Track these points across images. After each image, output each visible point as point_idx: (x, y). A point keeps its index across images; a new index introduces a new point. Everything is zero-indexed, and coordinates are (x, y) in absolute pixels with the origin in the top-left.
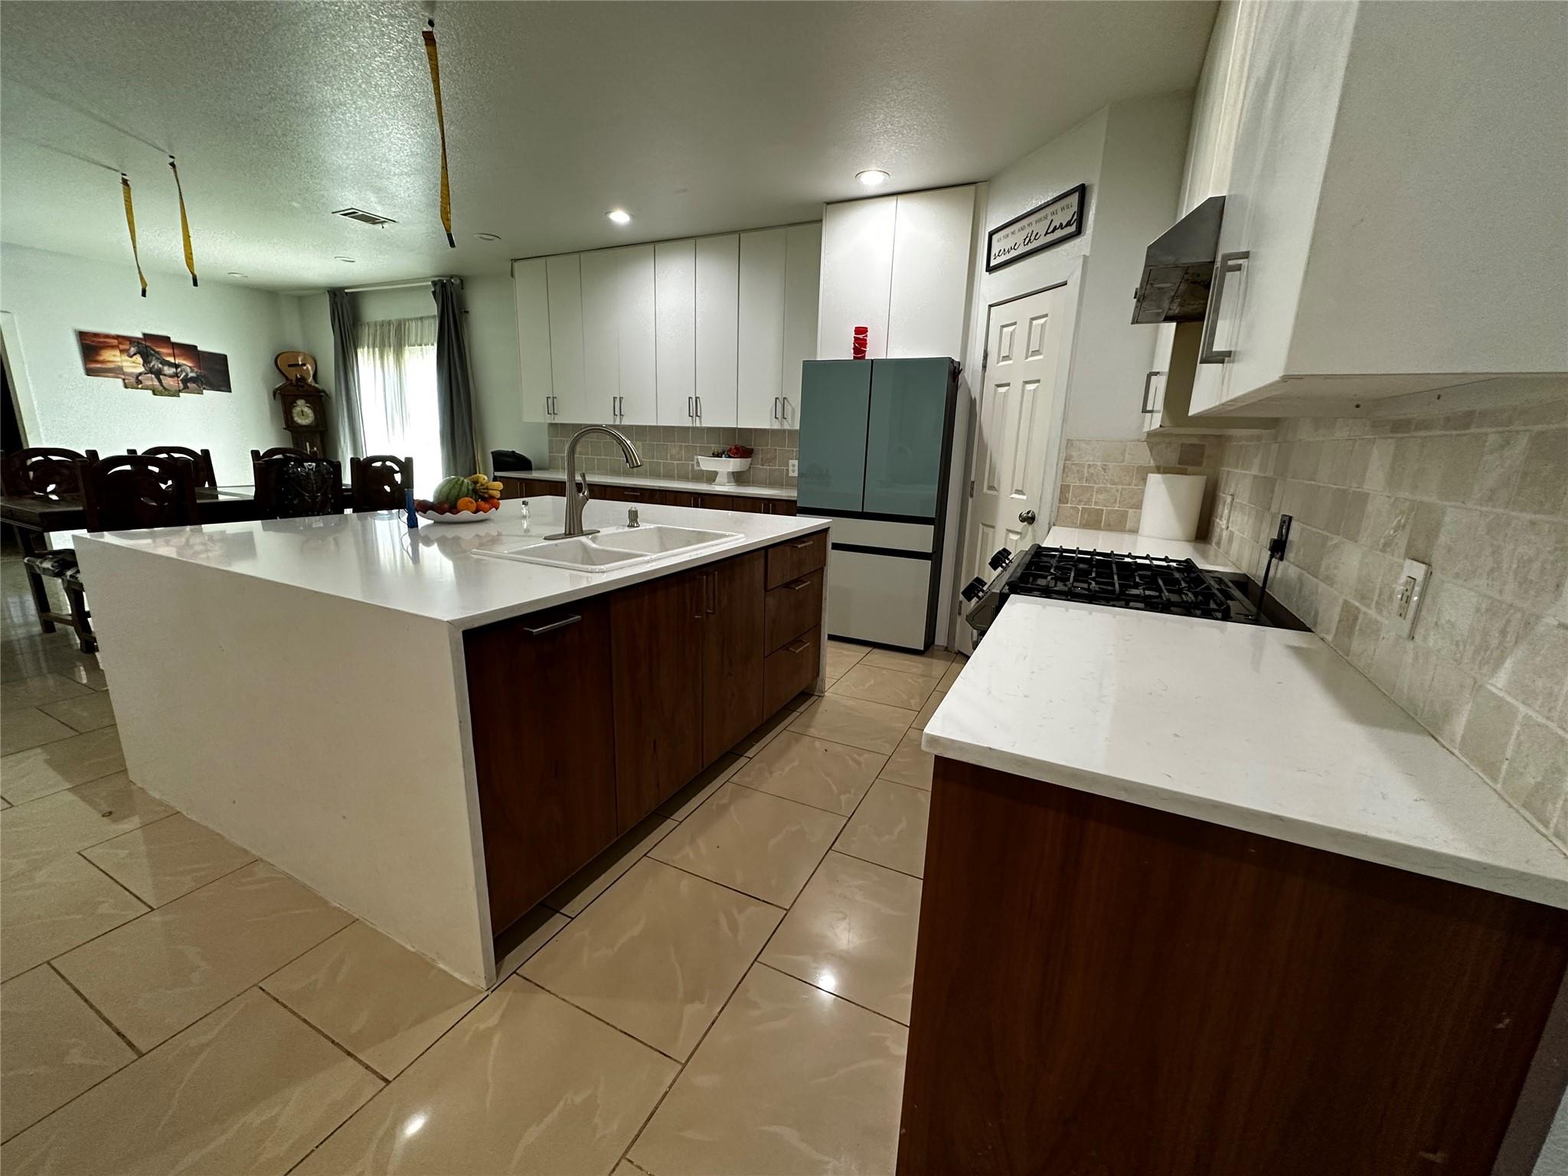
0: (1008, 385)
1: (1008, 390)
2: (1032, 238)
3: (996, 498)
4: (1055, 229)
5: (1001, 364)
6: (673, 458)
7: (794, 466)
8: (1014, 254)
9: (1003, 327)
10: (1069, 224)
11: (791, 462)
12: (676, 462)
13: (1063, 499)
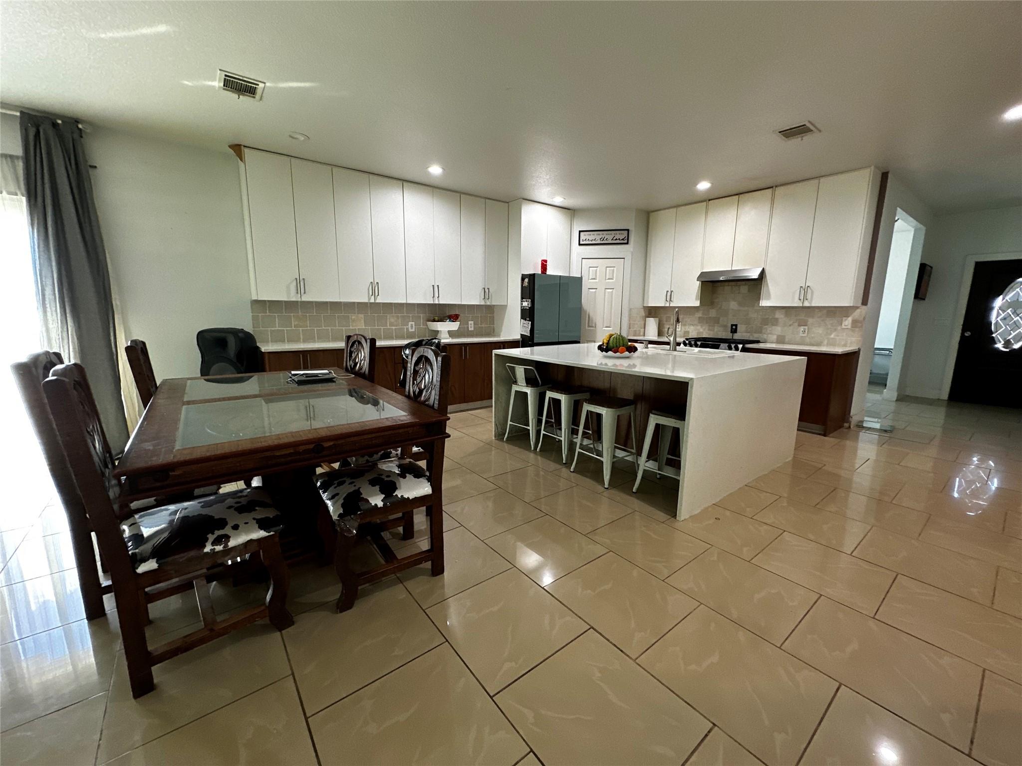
0: (596, 289)
1: (596, 291)
2: (605, 239)
3: (595, 331)
4: (616, 239)
5: (590, 281)
6: (391, 324)
7: (471, 324)
8: (594, 242)
9: (590, 267)
10: (623, 239)
11: (470, 322)
12: (394, 328)
13: (630, 328)
